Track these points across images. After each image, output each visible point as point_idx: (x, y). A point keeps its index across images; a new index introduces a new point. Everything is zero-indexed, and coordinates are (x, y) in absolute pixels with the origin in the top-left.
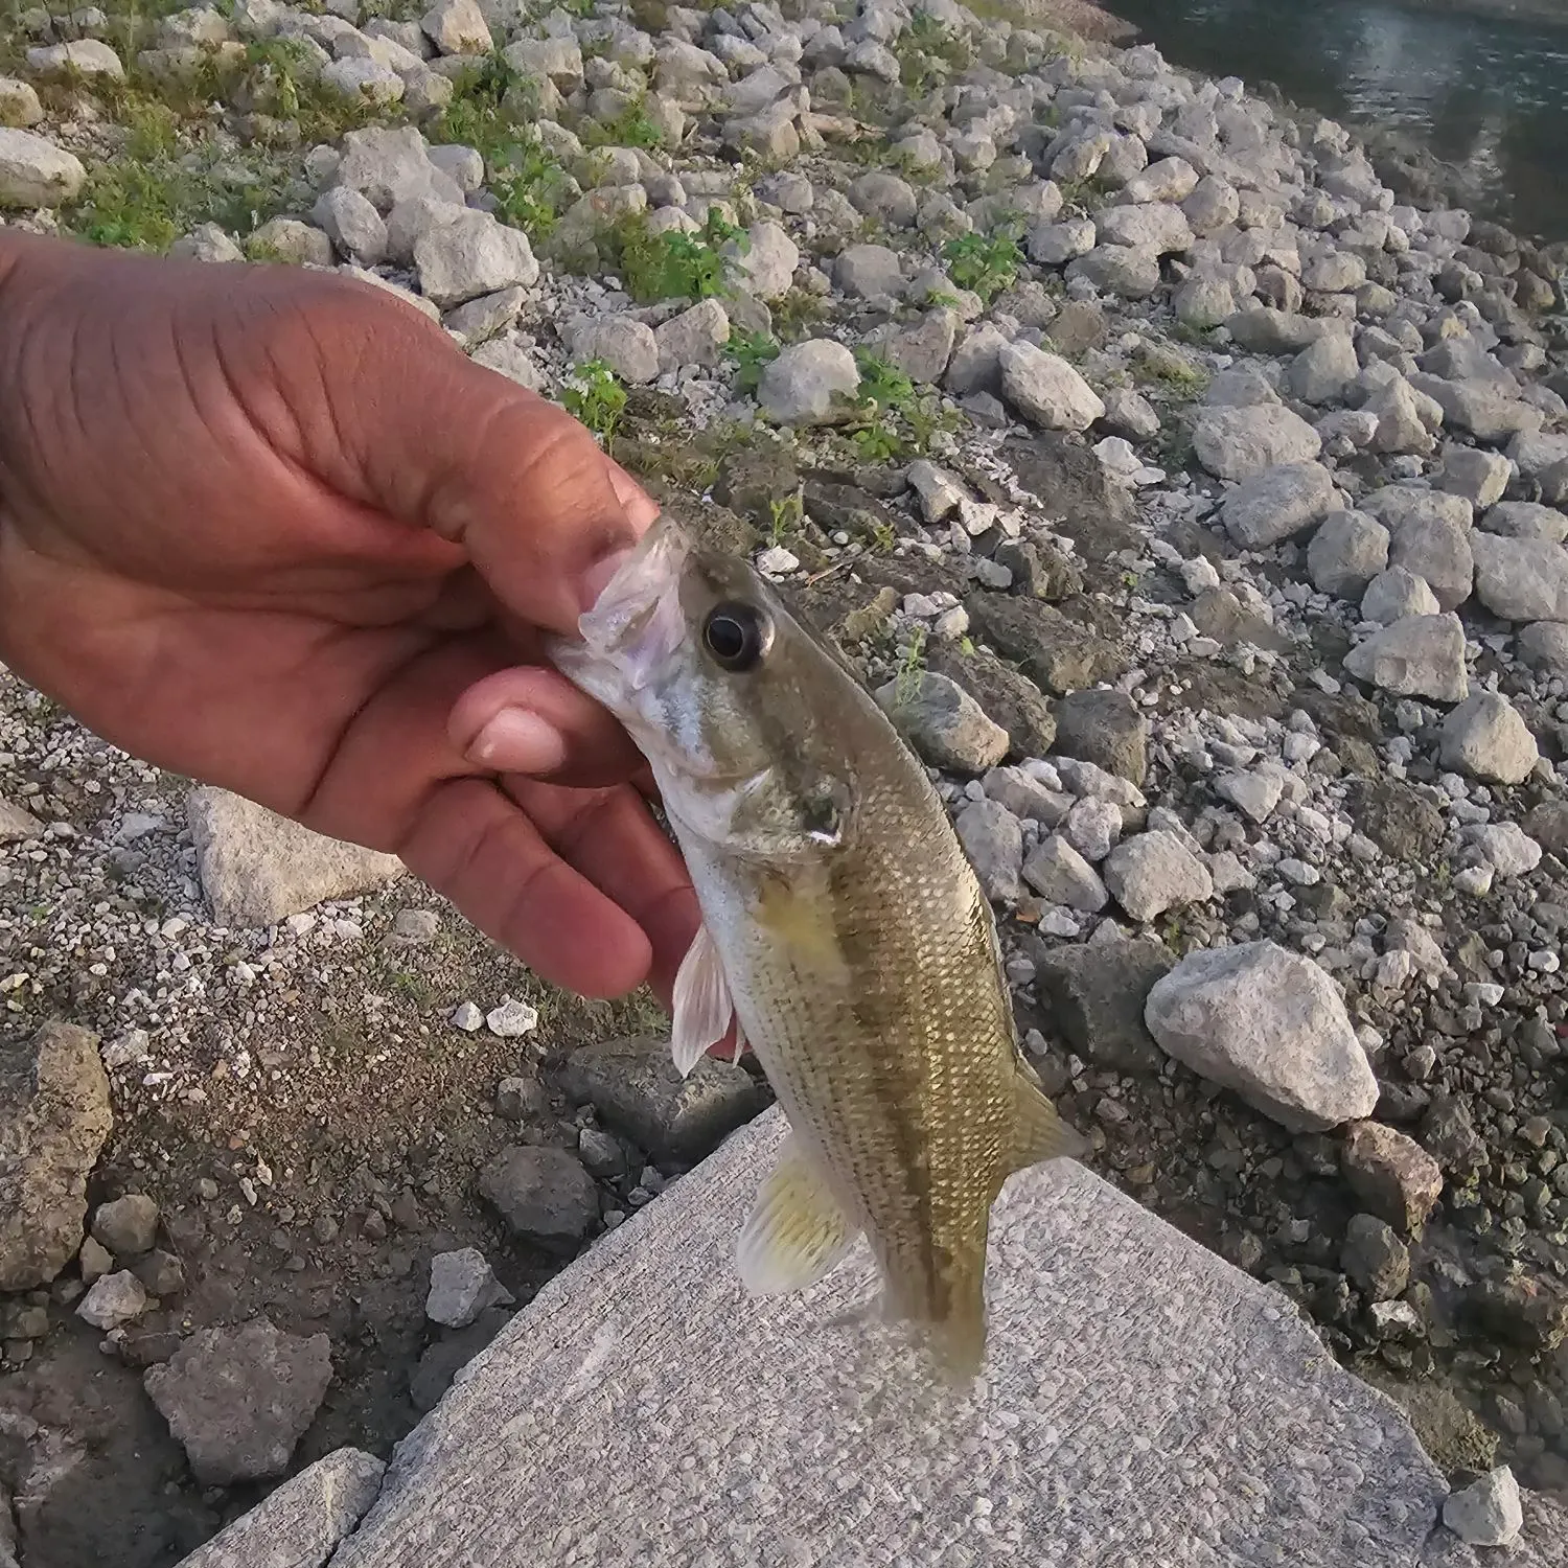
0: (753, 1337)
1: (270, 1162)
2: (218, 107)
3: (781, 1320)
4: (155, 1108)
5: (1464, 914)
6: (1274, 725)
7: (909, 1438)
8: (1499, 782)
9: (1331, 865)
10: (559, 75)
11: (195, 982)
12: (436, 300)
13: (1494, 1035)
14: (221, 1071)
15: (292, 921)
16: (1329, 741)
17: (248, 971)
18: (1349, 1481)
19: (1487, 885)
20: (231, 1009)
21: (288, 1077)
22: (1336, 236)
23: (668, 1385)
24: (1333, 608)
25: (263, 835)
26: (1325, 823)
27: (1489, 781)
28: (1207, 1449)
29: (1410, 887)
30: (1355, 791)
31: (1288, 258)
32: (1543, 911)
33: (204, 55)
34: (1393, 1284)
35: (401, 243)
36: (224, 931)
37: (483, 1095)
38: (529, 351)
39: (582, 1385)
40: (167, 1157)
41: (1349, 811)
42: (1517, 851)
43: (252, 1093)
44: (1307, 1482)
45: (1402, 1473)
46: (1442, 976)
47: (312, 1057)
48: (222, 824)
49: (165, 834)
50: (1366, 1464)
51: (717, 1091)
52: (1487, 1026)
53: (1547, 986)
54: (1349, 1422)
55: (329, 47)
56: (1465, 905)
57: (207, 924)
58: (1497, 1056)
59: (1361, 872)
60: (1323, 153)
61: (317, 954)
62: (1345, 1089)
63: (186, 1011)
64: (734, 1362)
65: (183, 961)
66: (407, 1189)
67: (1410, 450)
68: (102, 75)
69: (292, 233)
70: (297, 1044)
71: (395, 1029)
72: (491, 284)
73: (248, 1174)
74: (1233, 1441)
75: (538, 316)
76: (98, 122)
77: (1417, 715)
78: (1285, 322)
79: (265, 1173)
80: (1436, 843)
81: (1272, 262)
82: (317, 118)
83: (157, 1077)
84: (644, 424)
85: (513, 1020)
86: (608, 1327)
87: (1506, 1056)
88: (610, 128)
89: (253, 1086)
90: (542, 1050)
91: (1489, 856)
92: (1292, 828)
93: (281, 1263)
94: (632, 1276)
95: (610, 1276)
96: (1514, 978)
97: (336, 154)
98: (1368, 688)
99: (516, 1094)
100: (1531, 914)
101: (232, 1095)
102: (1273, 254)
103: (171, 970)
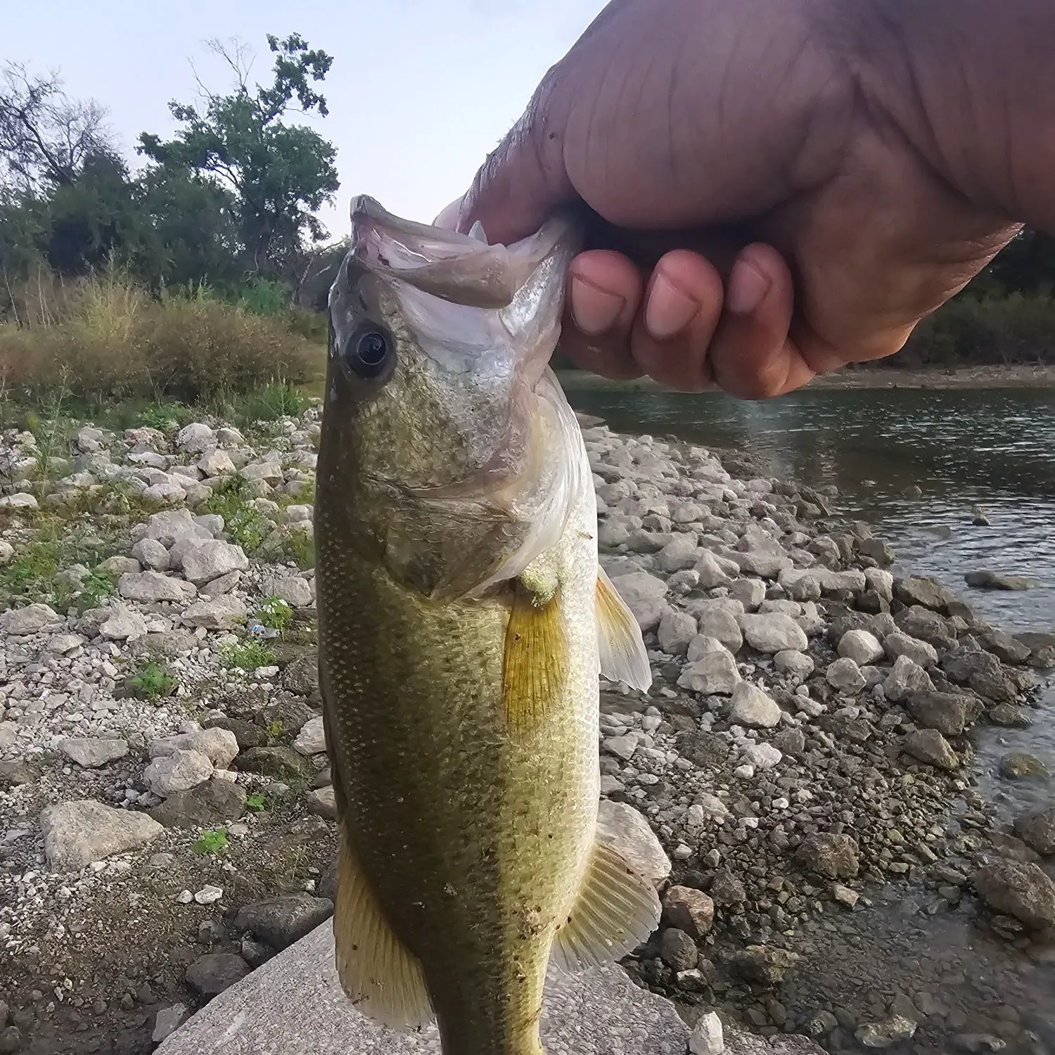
0: (319, 1009)
1: (72, 979)
2: (87, 514)
3: (335, 1000)
4: (12, 958)
5: (741, 789)
6: (638, 715)
7: (399, 1044)
8: (763, 727)
9: (667, 775)
10: (269, 478)
11: (38, 900)
12: (194, 582)
13: (753, 841)
14: (48, 936)
15: (93, 865)
16: (668, 719)
17: (67, 891)
18: (640, 1038)
19: (751, 773)
20: (57, 910)
21: (84, 936)
22: (696, 498)
23: (270, 1034)
24: (674, 660)
25: (79, 824)
26: (663, 755)
27: (757, 727)
28: (563, 1033)
29: (711, 779)
30: (681, 740)
31: (662, 509)
32: (781, 782)
33: (81, 492)
34: (687, 960)
35: (176, 560)
36: (57, 875)
37: (191, 933)
38: (244, 599)
39: (225, 1040)
40: (15, 983)
41: (677, 749)
42: (767, 755)
43: (64, 945)
44: (618, 1042)
45: (669, 1031)
46: (726, 818)
47: (99, 926)
48: (57, 820)
49: (29, 837)
50: (650, 1029)
51: (314, 909)
52: (750, 837)
53: (784, 815)
54: (643, 1012)
55: (147, 481)
56: (741, 785)
57: (47, 873)
58: (756, 852)
59: (683, 776)
60: (695, 462)
61: (105, 879)
62: (651, 864)
63: (32, 913)
64: (308, 1021)
65: (33, 891)
66: (146, 983)
67: (720, 585)
68: (27, 507)
69: (119, 562)
70: (91, 920)
71: (145, 907)
72: (222, 570)
73: (59, 985)
74: (578, 1028)
75: (250, 583)
76: (23, 528)
77: (718, 701)
78: (653, 537)
79: (69, 983)
80: (724, 757)
81: (653, 512)
82: (139, 512)
83: (13, 943)
84: (302, 623)
85: (208, 895)
86: (242, 1014)
87: (762, 851)
88: (295, 497)
89: (65, 942)
90: (224, 909)
91: (752, 759)
92: (645, 760)
93: (74, 1028)
94: (257, 990)
95: (245, 992)
96: (766, 814)
97: (146, 526)
98: (692, 693)
99: (208, 929)
100: (776, 783)
101: (53, 947)
102: (653, 509)
103: (26, 897)
